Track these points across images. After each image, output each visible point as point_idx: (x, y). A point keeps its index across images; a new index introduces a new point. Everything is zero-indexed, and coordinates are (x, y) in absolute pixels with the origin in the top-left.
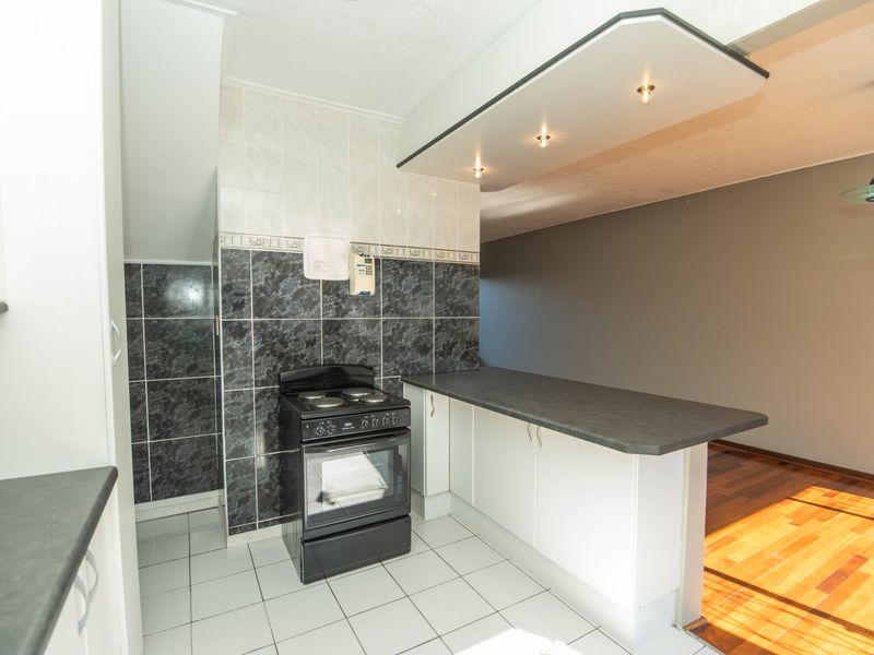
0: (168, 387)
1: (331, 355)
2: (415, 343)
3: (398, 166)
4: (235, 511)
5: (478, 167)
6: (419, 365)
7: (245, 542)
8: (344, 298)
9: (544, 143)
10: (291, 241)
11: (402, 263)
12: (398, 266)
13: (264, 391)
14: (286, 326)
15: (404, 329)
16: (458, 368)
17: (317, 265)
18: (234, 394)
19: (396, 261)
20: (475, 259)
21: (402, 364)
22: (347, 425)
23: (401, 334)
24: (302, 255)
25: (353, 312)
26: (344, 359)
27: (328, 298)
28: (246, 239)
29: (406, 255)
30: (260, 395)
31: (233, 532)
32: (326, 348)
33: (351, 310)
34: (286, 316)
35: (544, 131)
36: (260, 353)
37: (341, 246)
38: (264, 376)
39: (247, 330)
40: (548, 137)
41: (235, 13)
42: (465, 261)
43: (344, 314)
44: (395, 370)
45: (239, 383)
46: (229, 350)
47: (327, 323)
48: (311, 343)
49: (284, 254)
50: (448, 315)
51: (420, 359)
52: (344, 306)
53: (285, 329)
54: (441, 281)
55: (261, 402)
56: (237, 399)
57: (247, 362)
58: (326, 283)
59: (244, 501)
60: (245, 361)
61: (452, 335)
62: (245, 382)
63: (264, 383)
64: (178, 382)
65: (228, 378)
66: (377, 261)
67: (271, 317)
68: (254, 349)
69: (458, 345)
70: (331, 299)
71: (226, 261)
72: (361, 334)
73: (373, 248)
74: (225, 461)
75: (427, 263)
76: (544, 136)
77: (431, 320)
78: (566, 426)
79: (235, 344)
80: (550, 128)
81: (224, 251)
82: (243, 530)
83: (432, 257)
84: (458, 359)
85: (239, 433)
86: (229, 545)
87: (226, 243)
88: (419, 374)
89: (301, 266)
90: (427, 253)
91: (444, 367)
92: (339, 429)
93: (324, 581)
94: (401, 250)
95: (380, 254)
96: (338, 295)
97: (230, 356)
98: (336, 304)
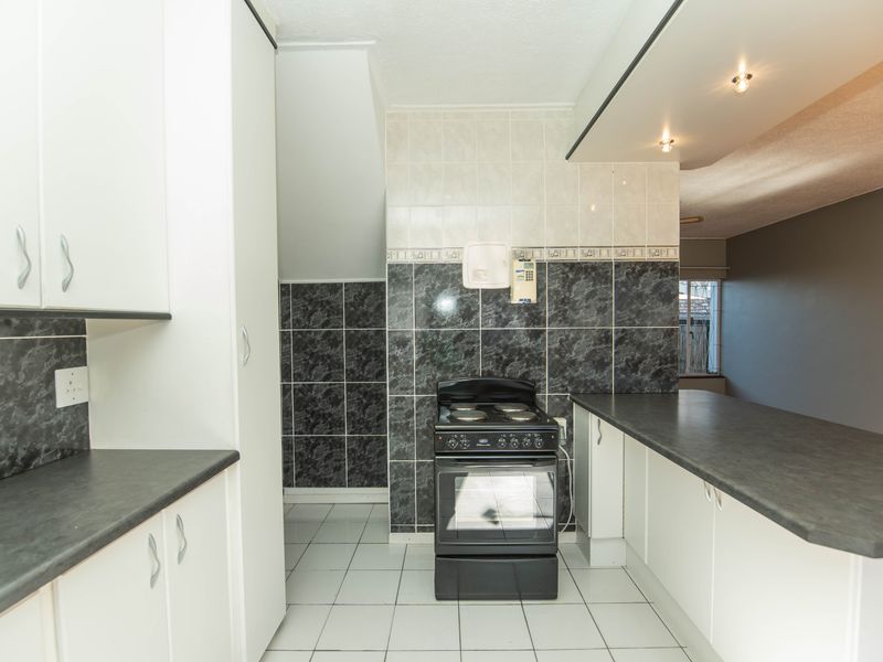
0: (361, 389)
1: (490, 367)
2: (588, 358)
3: (567, 158)
4: (396, 510)
5: (667, 138)
6: (593, 382)
7: (405, 542)
8: (506, 306)
9: (743, 86)
10: (450, 253)
11: (572, 266)
12: (567, 269)
13: (424, 400)
14: (446, 335)
15: (575, 340)
16: (646, 390)
17: (476, 274)
18: (397, 400)
19: (564, 264)
20: (673, 255)
21: (571, 380)
22: (482, 441)
23: (570, 346)
24: (461, 265)
25: (515, 322)
26: (503, 371)
27: (488, 307)
28: (409, 253)
29: (578, 257)
30: (421, 402)
31: (394, 529)
32: (484, 359)
33: (512, 319)
34: (445, 326)
35: (742, 69)
36: (420, 362)
37: (501, 252)
38: (424, 384)
39: (409, 340)
40: (749, 77)
41: (373, 42)
42: (656, 259)
43: (506, 323)
44: (563, 386)
45: (402, 389)
46: (394, 358)
47: (486, 333)
48: (470, 354)
49: (444, 265)
50: (634, 324)
51: (595, 375)
52: (504, 316)
53: (444, 339)
54: (624, 284)
55: (422, 409)
56: (400, 405)
57: (409, 370)
58: (485, 292)
59: (404, 502)
60: (408, 369)
61: (638, 348)
62: (407, 389)
63: (424, 391)
64: (369, 386)
65: (393, 384)
66: (540, 266)
67: (431, 327)
68: (415, 357)
69: (648, 361)
70: (491, 309)
71: (392, 275)
72: (523, 346)
73: (537, 252)
74: (389, 461)
75: (605, 263)
76: (742, 76)
77: (609, 331)
78: (729, 482)
79: (398, 352)
80: (750, 63)
81: (390, 266)
82: (403, 530)
83: (613, 256)
84: (647, 378)
85: (401, 437)
86: (390, 541)
87: (392, 259)
88: (593, 393)
89: (460, 276)
90: (604, 252)
91: (627, 387)
92: (473, 445)
93: (456, 602)
94: (571, 252)
95: (545, 257)
96: (498, 304)
97: (395, 363)
98: (496, 313)
